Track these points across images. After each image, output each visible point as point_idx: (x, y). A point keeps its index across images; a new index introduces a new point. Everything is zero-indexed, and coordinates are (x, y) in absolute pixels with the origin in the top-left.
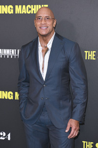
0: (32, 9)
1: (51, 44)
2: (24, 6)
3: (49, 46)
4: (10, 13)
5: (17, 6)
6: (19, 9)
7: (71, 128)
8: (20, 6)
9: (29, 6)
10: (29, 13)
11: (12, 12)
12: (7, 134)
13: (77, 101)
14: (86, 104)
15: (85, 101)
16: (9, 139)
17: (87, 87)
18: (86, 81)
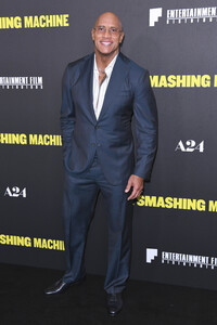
0: (48, 21)
1: (111, 69)
2: (36, 17)
3: (109, 70)
4: (17, 27)
5: (26, 18)
6: (30, 22)
7: (132, 187)
8: (31, 18)
9: (43, 17)
10: (43, 26)
11: (20, 26)
12: (21, 190)
13: (143, 152)
14: (154, 155)
15: (153, 151)
16: (24, 195)
17: (157, 132)
18: (156, 123)
